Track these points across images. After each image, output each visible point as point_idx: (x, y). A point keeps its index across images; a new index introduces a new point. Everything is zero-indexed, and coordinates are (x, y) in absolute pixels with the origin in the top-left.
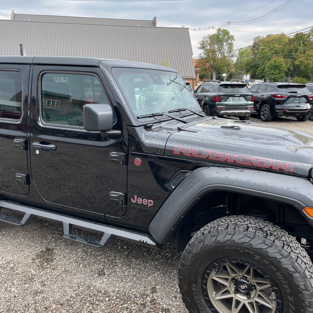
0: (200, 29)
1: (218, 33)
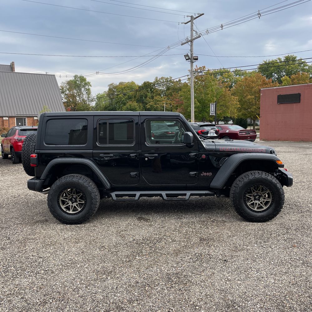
1: (75, 79)
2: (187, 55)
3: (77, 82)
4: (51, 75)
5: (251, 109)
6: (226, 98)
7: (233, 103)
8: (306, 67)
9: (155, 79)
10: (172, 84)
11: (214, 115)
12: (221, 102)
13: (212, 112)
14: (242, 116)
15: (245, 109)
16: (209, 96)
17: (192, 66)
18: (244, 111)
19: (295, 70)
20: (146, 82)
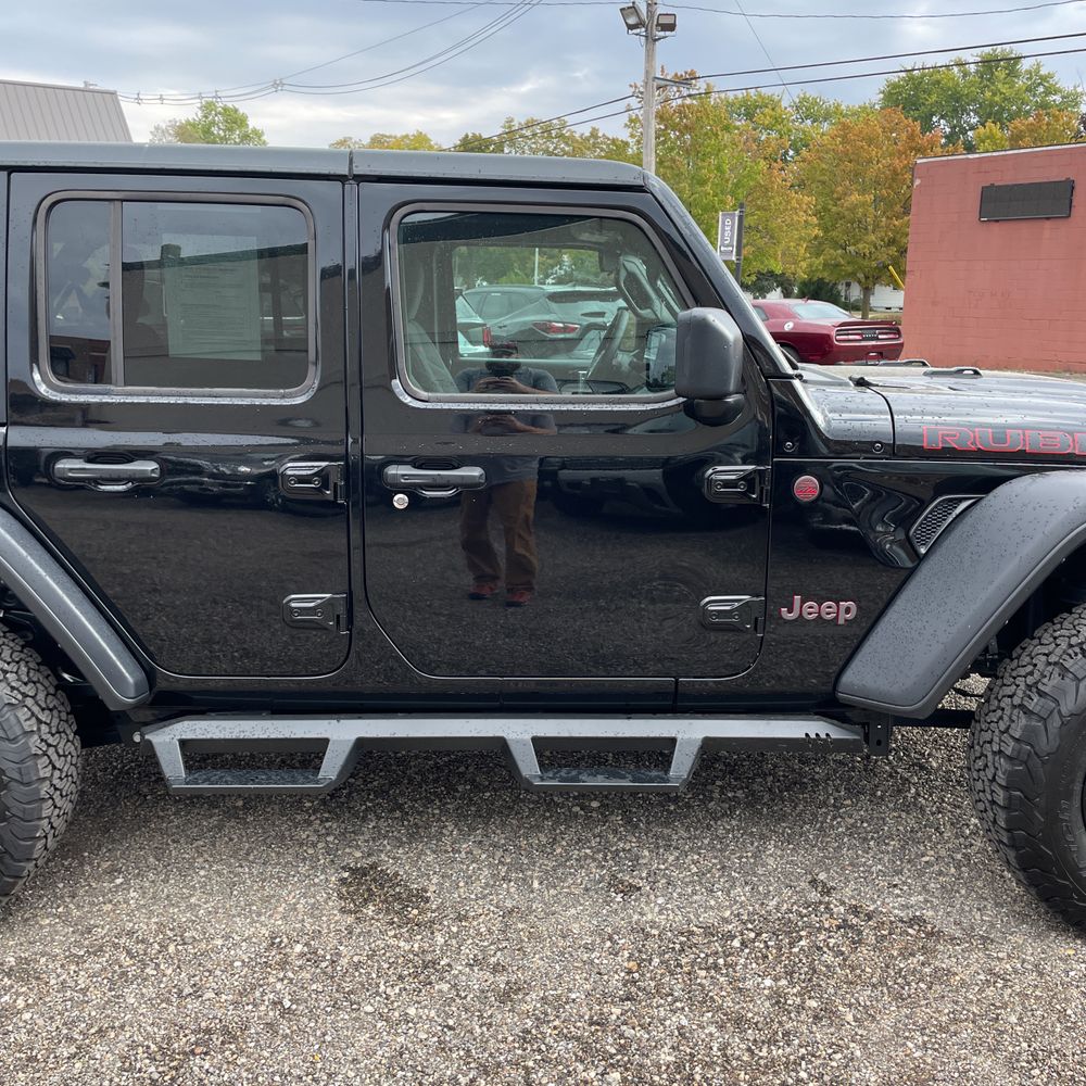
0: (161, 98)
1: (206, 117)
2: (634, 9)
3: (215, 130)
4: (102, 92)
5: (860, 246)
6: (772, 197)
7: (795, 218)
8: (1054, 97)
9: (504, 127)
10: (567, 149)
11: (734, 258)
12: (752, 214)
13: (728, 246)
14: (824, 270)
15: (836, 245)
16: (708, 188)
17: (650, 56)
18: (832, 251)
19: (1014, 107)
20: (470, 135)
